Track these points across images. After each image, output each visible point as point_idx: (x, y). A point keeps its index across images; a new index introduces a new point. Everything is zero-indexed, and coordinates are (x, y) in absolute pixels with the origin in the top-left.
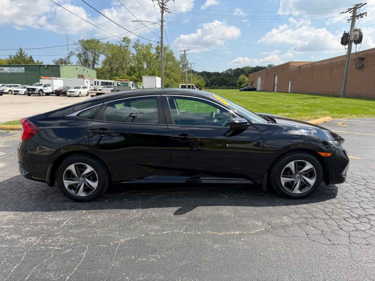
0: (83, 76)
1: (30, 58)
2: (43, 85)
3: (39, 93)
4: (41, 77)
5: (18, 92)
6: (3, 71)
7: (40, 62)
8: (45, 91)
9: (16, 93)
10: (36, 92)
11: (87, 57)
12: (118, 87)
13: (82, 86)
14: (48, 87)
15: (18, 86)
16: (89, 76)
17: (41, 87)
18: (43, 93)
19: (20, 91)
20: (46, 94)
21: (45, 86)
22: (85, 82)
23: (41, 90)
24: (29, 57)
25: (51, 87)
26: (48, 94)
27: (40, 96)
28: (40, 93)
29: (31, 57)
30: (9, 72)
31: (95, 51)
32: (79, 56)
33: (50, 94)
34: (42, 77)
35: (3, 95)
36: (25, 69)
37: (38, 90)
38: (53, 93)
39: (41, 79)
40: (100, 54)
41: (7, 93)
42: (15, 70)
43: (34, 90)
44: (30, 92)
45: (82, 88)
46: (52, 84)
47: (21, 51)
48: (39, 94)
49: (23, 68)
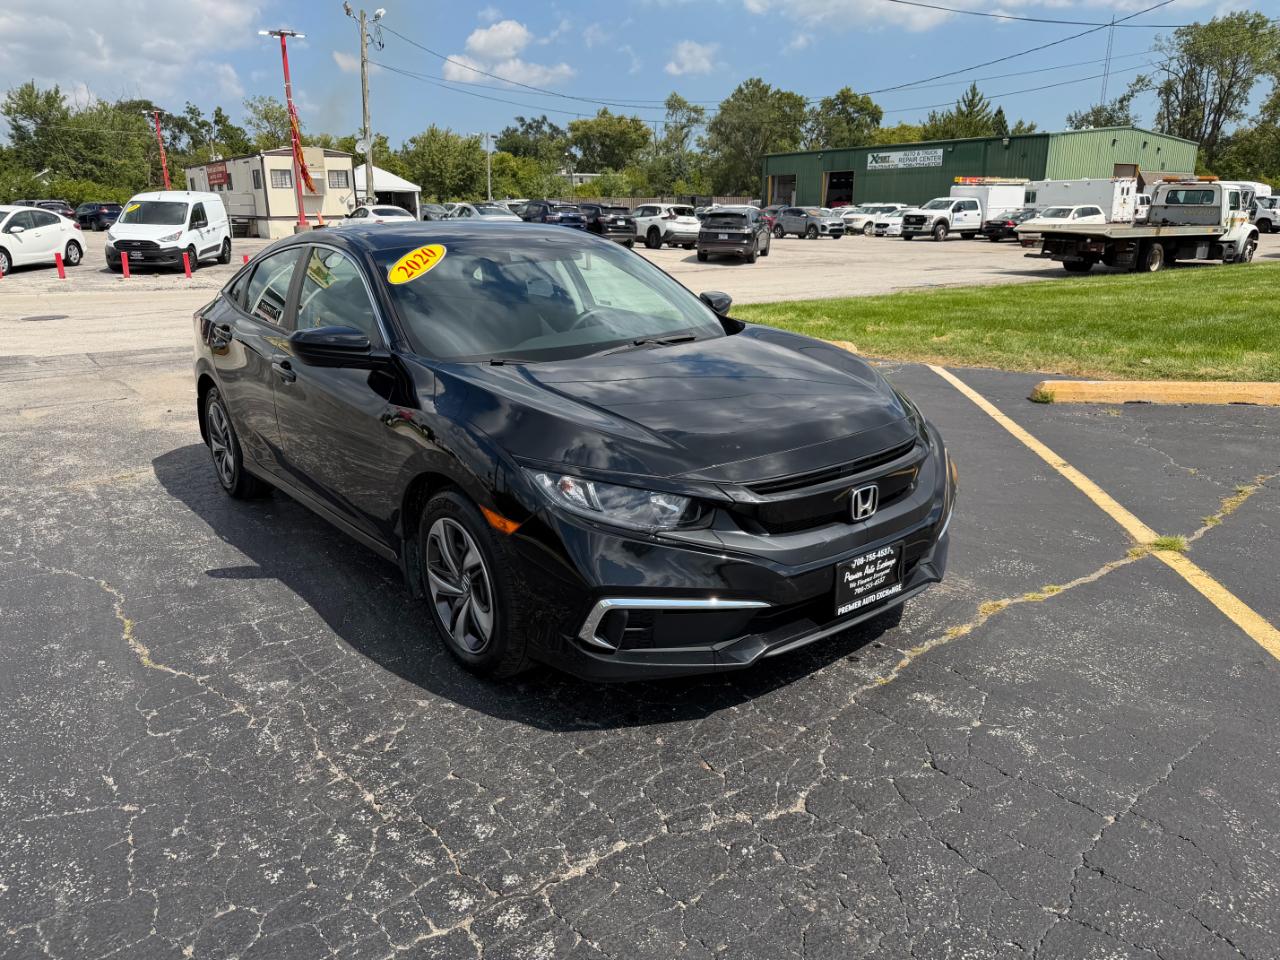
0: (1136, 166)
1: (996, 115)
2: (954, 204)
3: (934, 233)
4: (956, 179)
5: (884, 229)
6: (887, 164)
7: (1026, 125)
8: (954, 225)
9: (880, 230)
10: (928, 227)
11: (1195, 93)
12: (1166, 207)
13: (1076, 208)
14: (965, 212)
15: (894, 208)
16: (1163, 165)
17: (945, 213)
18: (948, 231)
19: (891, 226)
20: (962, 234)
21: (958, 208)
22: (1118, 191)
23: (943, 222)
24: (994, 112)
25: (979, 211)
26: (968, 235)
27: (936, 240)
28: (940, 231)
29: (1000, 112)
30: (901, 165)
31: (1234, 63)
32: (1167, 89)
33: (976, 236)
34: (959, 179)
35: (843, 237)
36: (946, 154)
37: (932, 221)
38: (980, 231)
39: (957, 184)
40: (1258, 72)
41: (860, 232)
42: (918, 157)
43: (922, 220)
44: (913, 229)
45: (1076, 215)
46: (984, 200)
47: (974, 95)
48: (934, 236)
49: (940, 152)
